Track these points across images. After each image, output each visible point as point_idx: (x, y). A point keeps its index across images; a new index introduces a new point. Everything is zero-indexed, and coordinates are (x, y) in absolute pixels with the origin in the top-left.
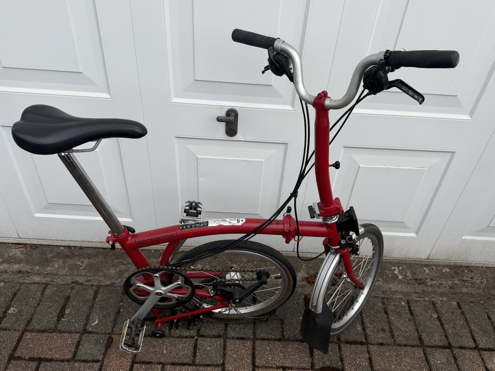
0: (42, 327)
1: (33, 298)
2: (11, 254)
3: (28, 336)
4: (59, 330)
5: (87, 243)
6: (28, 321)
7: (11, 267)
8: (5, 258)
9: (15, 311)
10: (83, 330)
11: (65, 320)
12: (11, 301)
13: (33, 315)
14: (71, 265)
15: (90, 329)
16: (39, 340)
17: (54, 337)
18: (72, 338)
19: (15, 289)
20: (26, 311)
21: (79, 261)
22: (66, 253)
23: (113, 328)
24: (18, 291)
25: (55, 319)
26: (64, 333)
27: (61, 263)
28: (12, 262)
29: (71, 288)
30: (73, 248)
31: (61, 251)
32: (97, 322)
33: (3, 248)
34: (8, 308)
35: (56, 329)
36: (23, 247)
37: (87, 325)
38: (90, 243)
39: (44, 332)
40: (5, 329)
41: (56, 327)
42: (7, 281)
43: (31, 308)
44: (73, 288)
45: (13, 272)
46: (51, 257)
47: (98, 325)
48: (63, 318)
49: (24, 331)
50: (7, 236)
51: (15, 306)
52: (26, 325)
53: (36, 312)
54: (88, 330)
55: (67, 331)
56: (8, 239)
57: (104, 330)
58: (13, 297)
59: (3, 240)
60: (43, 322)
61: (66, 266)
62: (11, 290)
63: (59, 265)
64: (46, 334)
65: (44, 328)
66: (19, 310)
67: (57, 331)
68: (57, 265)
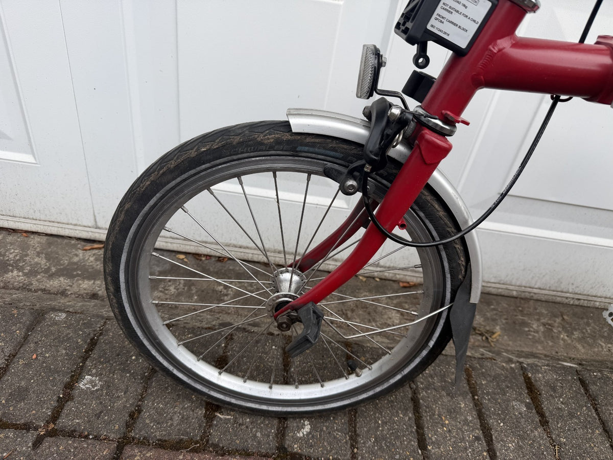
0: (170, 434)
2: (76, 259)
3: (135, 457)
4: (215, 446)
5: (236, 249)
6: (131, 415)
7: (75, 286)
8: (62, 265)
9: (96, 385)
10: (278, 448)
11: (226, 419)
12: (85, 359)
13: (142, 398)
14: (203, 291)
15: (296, 448)
19: (94, 331)
20: (123, 387)
21: (220, 285)
23: (352, 446)
24: (101, 334)
25: (201, 412)
26: (230, 453)
27: (181, 286)
28: (78, 275)
30: (204, 259)
32: (307, 428)
33: (60, 246)
34: (76, 376)
35: (207, 441)
36: (100, 248)
37: (283, 435)
38: (242, 250)
39: (178, 450)
40: (71, 434)
41: (205, 436)
42: (71, 310)
43: (135, 379)
44: (232, 339)
45: (80, 296)
46: (160, 273)
47: (313, 436)
48: (220, 413)
49: (124, 442)
50: (70, 222)
51: (94, 371)
52: (127, 425)
53: (149, 391)
54: (290, 450)
55: (237, 451)
56: (71, 227)
57: (330, 451)
58: (90, 350)
59: (60, 229)
60: (171, 419)
61: (194, 292)
62: (84, 332)
63: (178, 289)
64: (184, 456)
65: (174, 437)
66: (106, 382)
67: (211, 449)
68: (175, 289)
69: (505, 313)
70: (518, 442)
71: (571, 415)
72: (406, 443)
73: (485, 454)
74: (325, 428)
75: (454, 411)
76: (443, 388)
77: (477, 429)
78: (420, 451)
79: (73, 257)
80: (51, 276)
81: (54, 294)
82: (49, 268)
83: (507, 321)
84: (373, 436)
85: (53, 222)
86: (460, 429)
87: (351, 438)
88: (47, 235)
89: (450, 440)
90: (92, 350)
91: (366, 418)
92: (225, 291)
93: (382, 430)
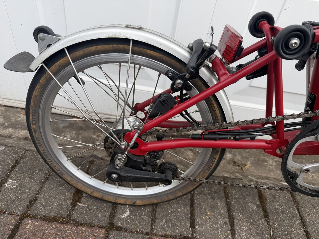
0: (50, 213)
1: (40, 170)
2: (19, 119)
3: (29, 225)
4: (74, 221)
6: (31, 202)
7: (17, 133)
8: (11, 122)
9: (14, 185)
10: (109, 224)
11: (82, 206)
12: (11, 171)
13: (38, 193)
14: (85, 138)
15: (119, 224)
16: (44, 233)
17: (67, 230)
18: (94, 236)
19: (18, 156)
20: (29, 187)
21: (95, 135)
22: (80, 125)
23: (152, 224)
24: (22, 158)
25: (69, 202)
26: (82, 225)
27: (74, 135)
28: (19, 127)
29: (90, 162)
31: (74, 122)
32: (128, 213)
33: (11, 112)
34: (5, 180)
35: (70, 218)
37: (113, 217)
39: (53, 222)
41: (69, 215)
42: (9, 145)
43: (36, 183)
44: (93, 163)
45: (19, 139)
46: (63, 127)
47: (130, 218)
48: (80, 203)
49: (24, 216)
50: (16, 99)
51: (14, 178)
52: (27, 207)
53: (43, 189)
54: (116, 224)
55: (86, 224)
56: (17, 102)
57: (139, 226)
58: (14, 166)
59: (11, 103)
60: (52, 205)
61: (80, 138)
62: (13, 157)
63: (71, 137)
64: (56, 225)
65: (52, 215)
66: (20, 183)
67: (72, 222)
68: (70, 136)
69: (254, 154)
70: (249, 226)
71: (283, 212)
72: (183, 224)
73: (229, 232)
74: (137, 214)
75: (214, 207)
76: (209, 194)
77: (226, 218)
78: (191, 229)
79: (17, 118)
80: (5, 128)
81: (5, 137)
82: (4, 124)
83: (254, 159)
84: (165, 219)
85: (7, 99)
86: (216, 218)
87: (152, 220)
88: (5, 106)
89: (209, 223)
90: (15, 167)
91: (162, 209)
92: (97, 138)
93: (171, 216)
